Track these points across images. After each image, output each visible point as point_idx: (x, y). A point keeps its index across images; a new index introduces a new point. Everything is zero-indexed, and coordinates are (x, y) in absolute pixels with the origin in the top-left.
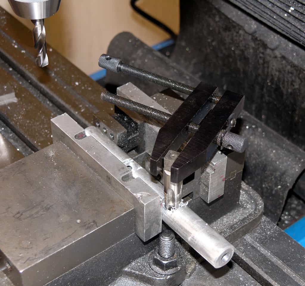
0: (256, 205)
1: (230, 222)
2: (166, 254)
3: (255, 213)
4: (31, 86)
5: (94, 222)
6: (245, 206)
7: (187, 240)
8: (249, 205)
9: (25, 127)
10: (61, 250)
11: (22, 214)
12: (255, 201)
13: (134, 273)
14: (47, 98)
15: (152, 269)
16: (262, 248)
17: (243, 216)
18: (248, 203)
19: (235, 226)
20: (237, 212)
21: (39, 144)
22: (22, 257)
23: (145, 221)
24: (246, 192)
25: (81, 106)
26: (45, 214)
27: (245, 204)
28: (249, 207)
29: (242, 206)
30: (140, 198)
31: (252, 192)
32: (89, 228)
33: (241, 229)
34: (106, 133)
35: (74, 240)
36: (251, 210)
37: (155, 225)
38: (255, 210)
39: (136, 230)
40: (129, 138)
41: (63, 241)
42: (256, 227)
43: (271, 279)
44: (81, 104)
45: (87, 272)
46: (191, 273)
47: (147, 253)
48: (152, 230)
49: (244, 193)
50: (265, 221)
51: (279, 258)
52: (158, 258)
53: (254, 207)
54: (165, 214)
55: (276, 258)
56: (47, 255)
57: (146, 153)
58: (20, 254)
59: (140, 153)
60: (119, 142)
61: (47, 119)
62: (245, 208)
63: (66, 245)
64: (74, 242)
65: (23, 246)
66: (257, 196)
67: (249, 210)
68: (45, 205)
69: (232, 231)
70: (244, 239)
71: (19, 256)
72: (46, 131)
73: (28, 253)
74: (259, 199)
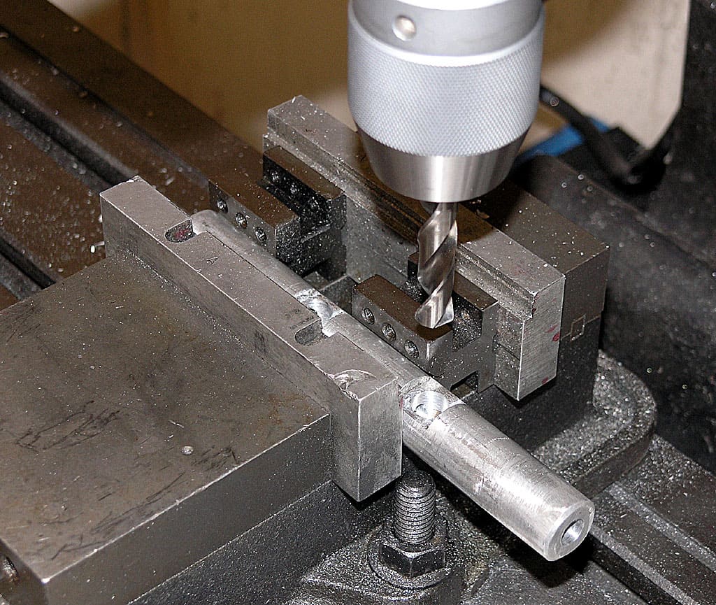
0: (637, 407)
1: (572, 453)
2: (415, 532)
3: (634, 427)
4: (27, 124)
5: (228, 450)
6: (606, 412)
7: (472, 491)
8: (617, 410)
9: (21, 228)
10: (147, 523)
11: (37, 437)
12: (634, 398)
13: (331, 587)
14: (73, 154)
15: (377, 575)
16: (656, 518)
17: (603, 436)
18: (613, 403)
19: (585, 461)
20: (588, 428)
21: (61, 270)
22: (46, 545)
23: (360, 446)
24: (610, 375)
25: (164, 171)
26: (98, 433)
27: (608, 408)
28: (617, 413)
29: (600, 412)
30: (347, 384)
31: (624, 376)
32: (217, 466)
33: (600, 468)
34: (244, 226)
35: (180, 498)
36: (624, 422)
37: (385, 457)
38: (636, 419)
39: (335, 472)
40: (306, 238)
41: (150, 500)
42: (639, 465)
43: (683, 594)
44: (162, 167)
45: (211, 582)
46: (478, 584)
47: (362, 536)
48: (378, 470)
49: (603, 378)
50: (661, 449)
51: (701, 540)
52: (394, 546)
53: (630, 412)
54: (410, 426)
55: (692, 540)
56: (112, 538)
57: (348, 278)
58: (41, 536)
59: (334, 279)
60: (279, 250)
61: (78, 207)
62: (607, 416)
63: (159, 510)
64: (178, 502)
65: (45, 517)
66: (636, 384)
67: (619, 422)
68: (98, 412)
69: (578, 475)
70: (608, 495)
71: (38, 543)
72: (77, 236)
73: (60, 533)
74: (642, 392)
